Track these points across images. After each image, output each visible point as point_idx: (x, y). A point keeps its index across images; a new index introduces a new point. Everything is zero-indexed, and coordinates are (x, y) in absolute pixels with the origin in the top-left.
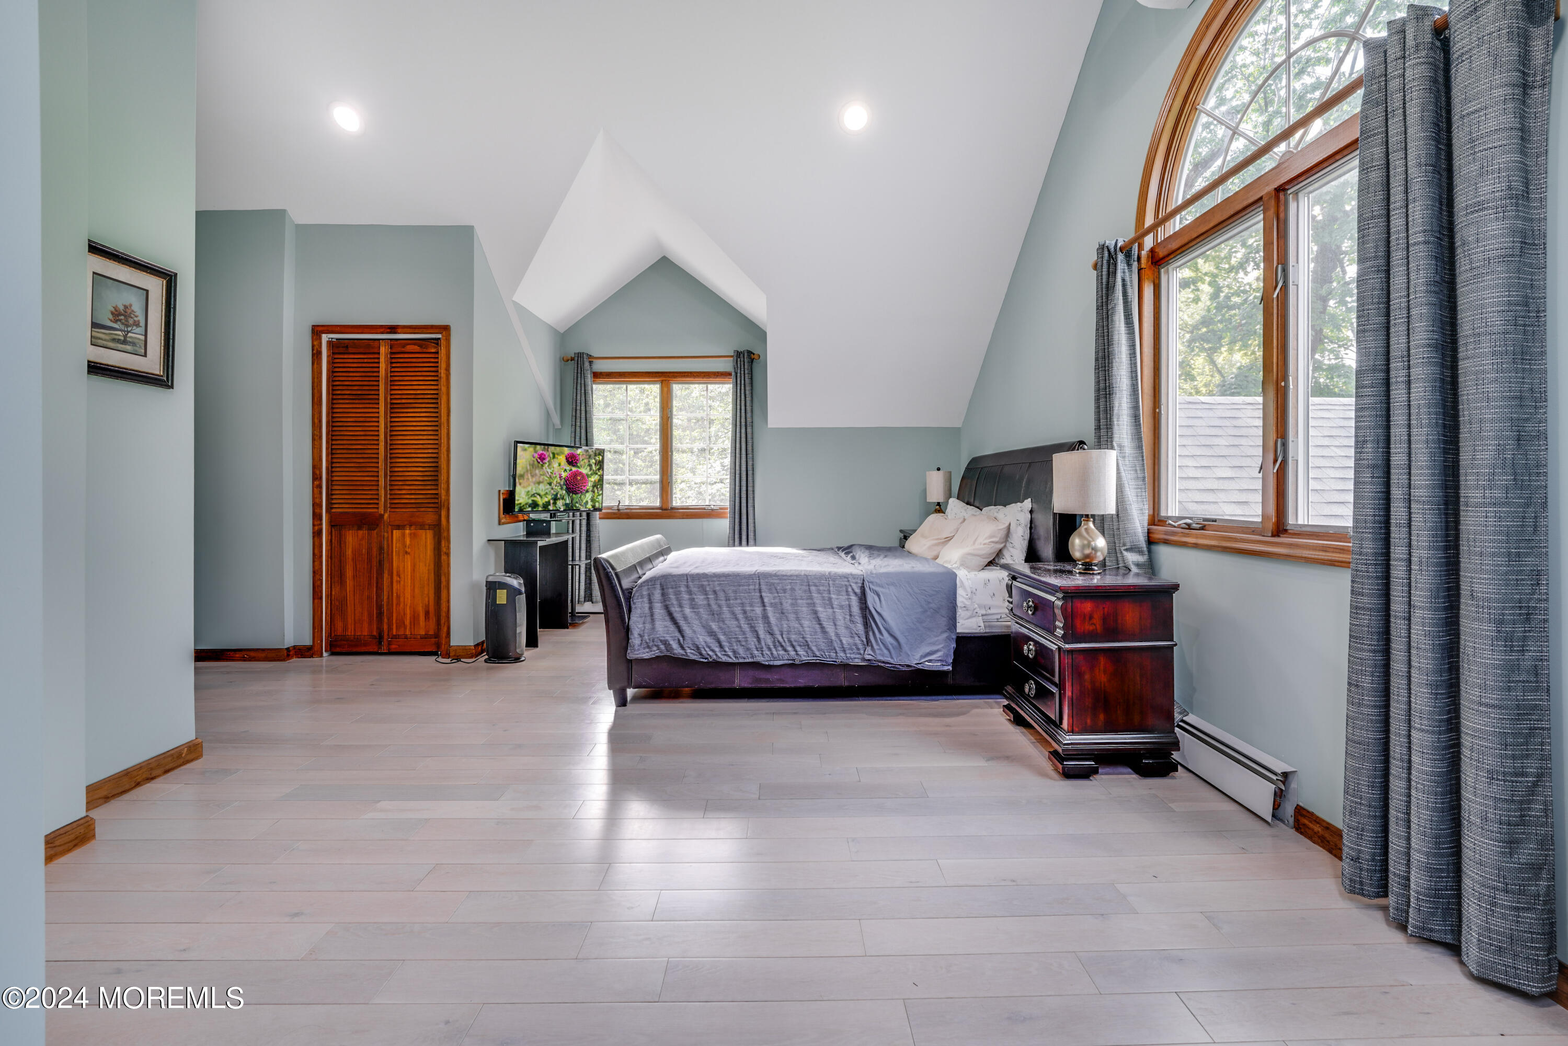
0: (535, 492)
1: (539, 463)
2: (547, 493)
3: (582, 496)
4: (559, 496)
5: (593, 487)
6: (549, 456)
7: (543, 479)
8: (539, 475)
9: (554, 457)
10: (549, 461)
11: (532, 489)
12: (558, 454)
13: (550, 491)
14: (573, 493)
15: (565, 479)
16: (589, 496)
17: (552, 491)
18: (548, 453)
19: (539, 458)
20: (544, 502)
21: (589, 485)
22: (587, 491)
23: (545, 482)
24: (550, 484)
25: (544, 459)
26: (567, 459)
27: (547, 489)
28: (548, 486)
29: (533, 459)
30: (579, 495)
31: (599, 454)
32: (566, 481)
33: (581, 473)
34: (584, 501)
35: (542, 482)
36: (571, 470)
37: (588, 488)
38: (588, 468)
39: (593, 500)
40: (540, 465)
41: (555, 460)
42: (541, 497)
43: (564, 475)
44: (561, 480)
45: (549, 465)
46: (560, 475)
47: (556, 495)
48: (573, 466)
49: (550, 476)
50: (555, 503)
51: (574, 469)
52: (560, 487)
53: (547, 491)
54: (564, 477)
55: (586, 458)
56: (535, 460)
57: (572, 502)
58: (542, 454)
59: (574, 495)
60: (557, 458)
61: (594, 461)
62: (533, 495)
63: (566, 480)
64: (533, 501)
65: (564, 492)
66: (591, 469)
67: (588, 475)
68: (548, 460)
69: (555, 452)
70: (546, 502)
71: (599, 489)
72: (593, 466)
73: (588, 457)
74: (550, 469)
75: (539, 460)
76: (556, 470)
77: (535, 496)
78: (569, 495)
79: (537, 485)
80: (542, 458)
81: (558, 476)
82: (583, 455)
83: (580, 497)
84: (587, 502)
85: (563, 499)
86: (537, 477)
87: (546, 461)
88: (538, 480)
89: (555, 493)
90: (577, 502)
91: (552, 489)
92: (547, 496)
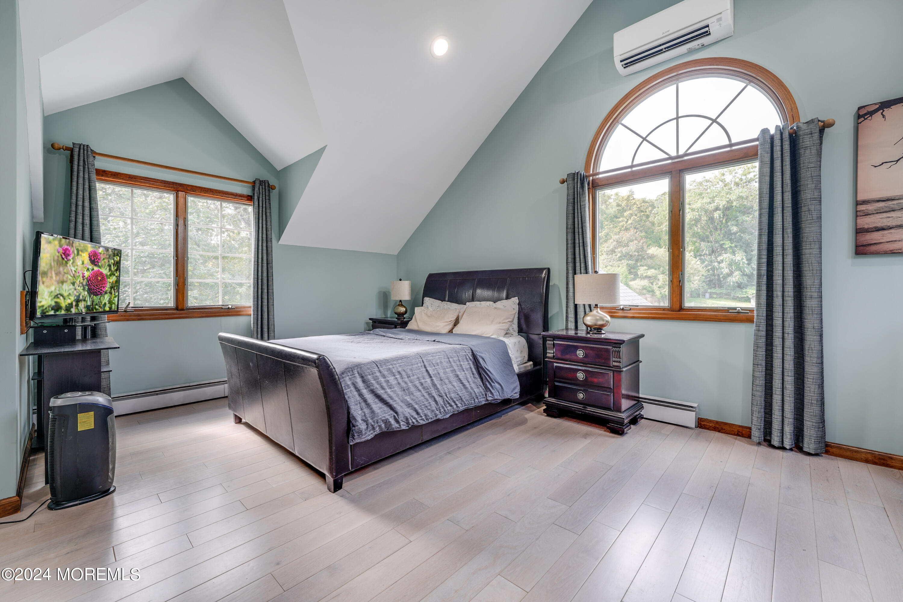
0: (58, 292)
1: (63, 259)
2: (70, 294)
3: (102, 298)
4: (81, 297)
5: (111, 288)
6: (73, 252)
7: (67, 278)
8: (62, 273)
9: (78, 254)
10: (73, 258)
11: (55, 289)
12: (82, 251)
13: (73, 292)
14: (94, 295)
15: (87, 278)
16: (107, 297)
17: (75, 292)
18: (72, 249)
19: (64, 254)
20: (67, 304)
21: (108, 286)
22: (106, 293)
23: (69, 282)
24: (73, 284)
25: (69, 255)
26: (90, 257)
27: (70, 289)
28: (72, 287)
29: (57, 254)
30: (99, 297)
31: (117, 255)
32: (88, 282)
33: (101, 273)
34: (103, 303)
35: (66, 282)
36: (93, 269)
37: (107, 289)
38: (108, 269)
39: (110, 302)
40: (64, 262)
41: (79, 257)
42: (65, 299)
43: (87, 274)
44: (84, 280)
45: (73, 262)
46: (83, 274)
47: (79, 296)
48: (95, 265)
49: (74, 275)
50: (77, 305)
51: (96, 268)
52: (82, 288)
53: (71, 292)
54: (86, 277)
55: (106, 258)
56: (59, 255)
57: (92, 304)
58: (67, 249)
59: (94, 296)
60: (81, 255)
61: (113, 261)
62: (56, 296)
63: (89, 280)
64: (56, 302)
65: (86, 293)
66: (110, 270)
67: (107, 275)
68: (72, 256)
69: (80, 248)
70: (69, 304)
71: (116, 291)
72: (112, 266)
73: (108, 256)
74: (74, 267)
75: (64, 257)
76: (79, 269)
77: (58, 298)
78: (90, 296)
79: (60, 285)
80: (66, 253)
81: (81, 275)
82: (104, 254)
83: (100, 299)
84: (105, 304)
85: (85, 300)
86: (61, 276)
87: (70, 258)
88: (61, 279)
89: (77, 294)
90: (97, 304)
91: (75, 289)
92: (70, 297)
